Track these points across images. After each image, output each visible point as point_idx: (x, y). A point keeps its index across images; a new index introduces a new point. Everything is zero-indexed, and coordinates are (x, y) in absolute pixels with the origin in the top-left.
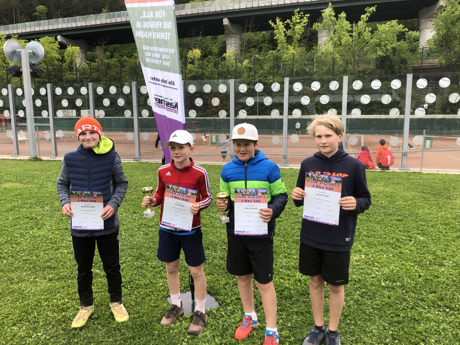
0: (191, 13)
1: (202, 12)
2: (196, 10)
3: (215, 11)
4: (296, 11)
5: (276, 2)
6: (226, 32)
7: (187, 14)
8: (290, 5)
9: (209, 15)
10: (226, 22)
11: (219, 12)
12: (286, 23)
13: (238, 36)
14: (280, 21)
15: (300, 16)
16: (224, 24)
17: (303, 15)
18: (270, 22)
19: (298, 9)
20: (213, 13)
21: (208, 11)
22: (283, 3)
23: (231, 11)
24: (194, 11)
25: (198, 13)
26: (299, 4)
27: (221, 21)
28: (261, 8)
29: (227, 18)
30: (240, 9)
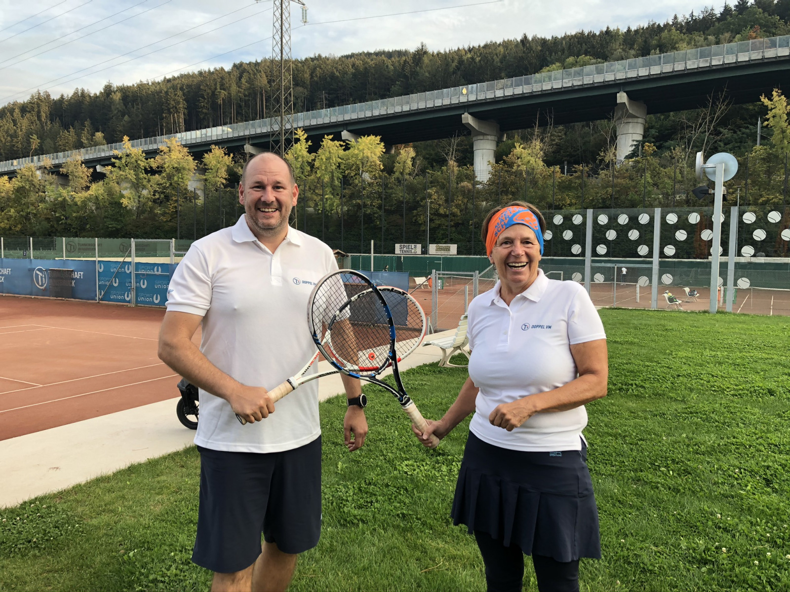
0: (560, 87)
2: (569, 81)
3: (604, 82)
5: (719, 61)
7: (552, 89)
8: (748, 63)
9: (593, 87)
10: (622, 97)
11: (611, 83)
13: (640, 120)
16: (619, 101)
20: (599, 85)
21: (591, 82)
22: (734, 61)
23: (634, 80)
24: (566, 83)
25: (573, 86)
26: (766, 61)
27: (614, 97)
28: (690, 71)
29: (624, 92)
30: (650, 75)
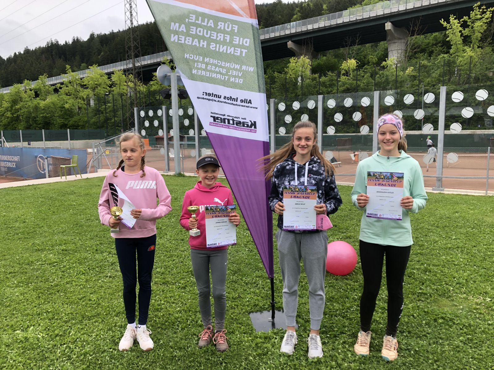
0: (348, 21)
1: (361, 18)
2: (354, 17)
3: (377, 16)
4: (475, 5)
6: (389, 38)
7: (343, 23)
9: (370, 20)
10: (388, 26)
11: (381, 16)
12: (463, 21)
13: (403, 41)
14: (455, 19)
15: (481, 10)
16: (387, 28)
17: (486, 9)
18: (442, 21)
19: (479, 3)
20: (373, 18)
21: (368, 17)
23: (396, 13)
24: (352, 18)
25: (357, 20)
27: (384, 25)
28: (433, 6)
29: (390, 22)
30: (406, 10)
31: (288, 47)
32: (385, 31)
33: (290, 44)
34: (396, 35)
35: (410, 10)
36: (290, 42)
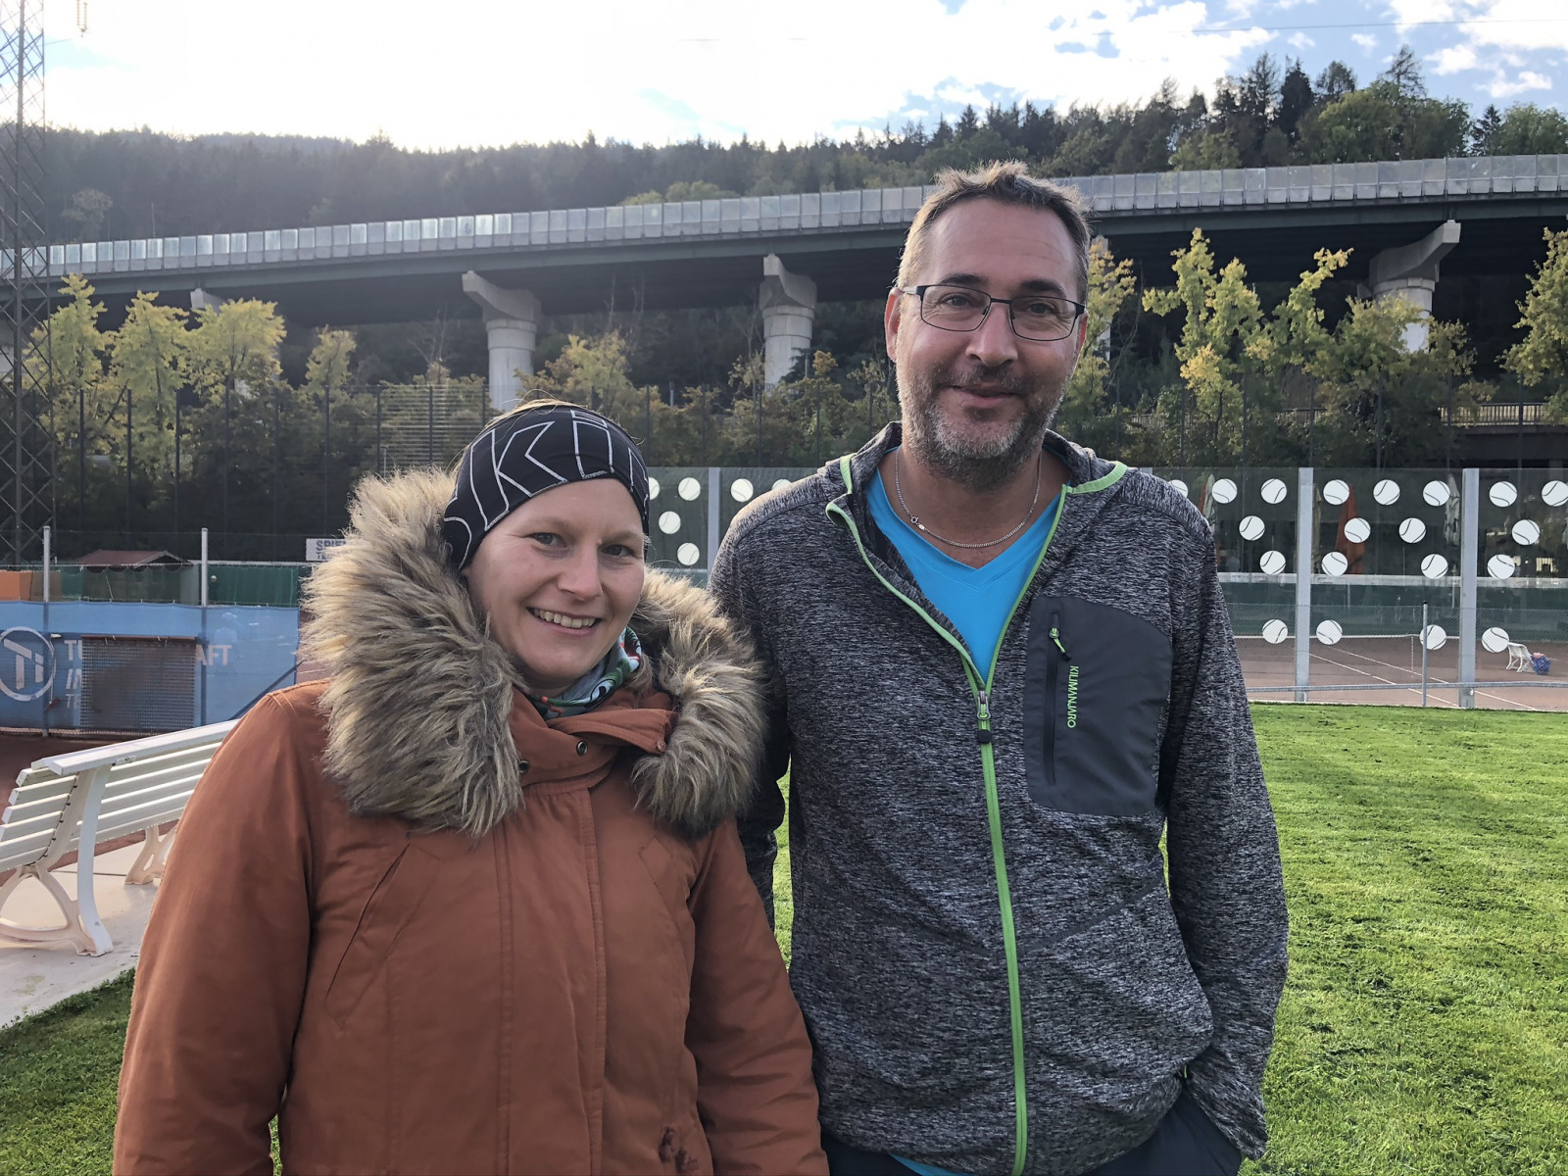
0: (658, 235)
1: (695, 232)
2: (675, 227)
3: (741, 233)
7: (644, 239)
9: (719, 241)
10: (772, 266)
11: (752, 236)
13: (806, 312)
16: (767, 272)
20: (731, 237)
21: (716, 232)
23: (793, 234)
24: (668, 228)
25: (682, 236)
27: (759, 262)
29: (777, 255)
30: (820, 228)
31: (467, 288)
32: (762, 277)
33: (471, 282)
34: (788, 292)
35: (830, 231)
36: (471, 272)
